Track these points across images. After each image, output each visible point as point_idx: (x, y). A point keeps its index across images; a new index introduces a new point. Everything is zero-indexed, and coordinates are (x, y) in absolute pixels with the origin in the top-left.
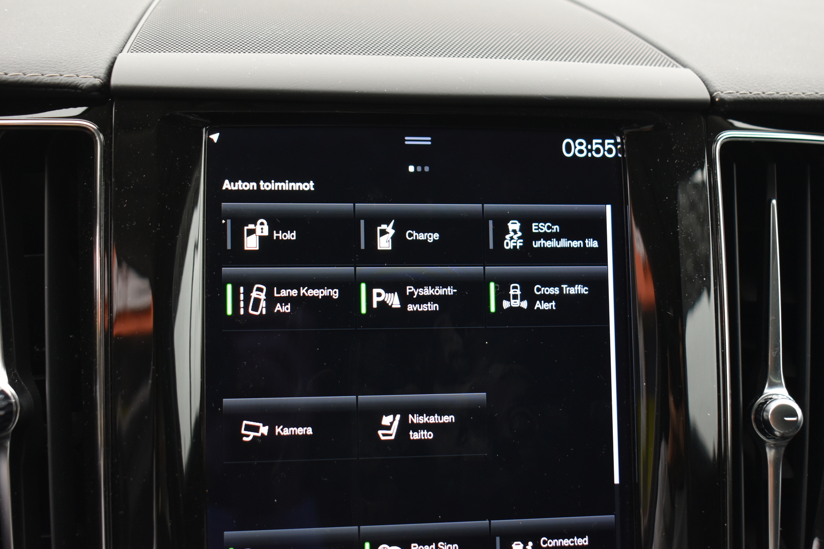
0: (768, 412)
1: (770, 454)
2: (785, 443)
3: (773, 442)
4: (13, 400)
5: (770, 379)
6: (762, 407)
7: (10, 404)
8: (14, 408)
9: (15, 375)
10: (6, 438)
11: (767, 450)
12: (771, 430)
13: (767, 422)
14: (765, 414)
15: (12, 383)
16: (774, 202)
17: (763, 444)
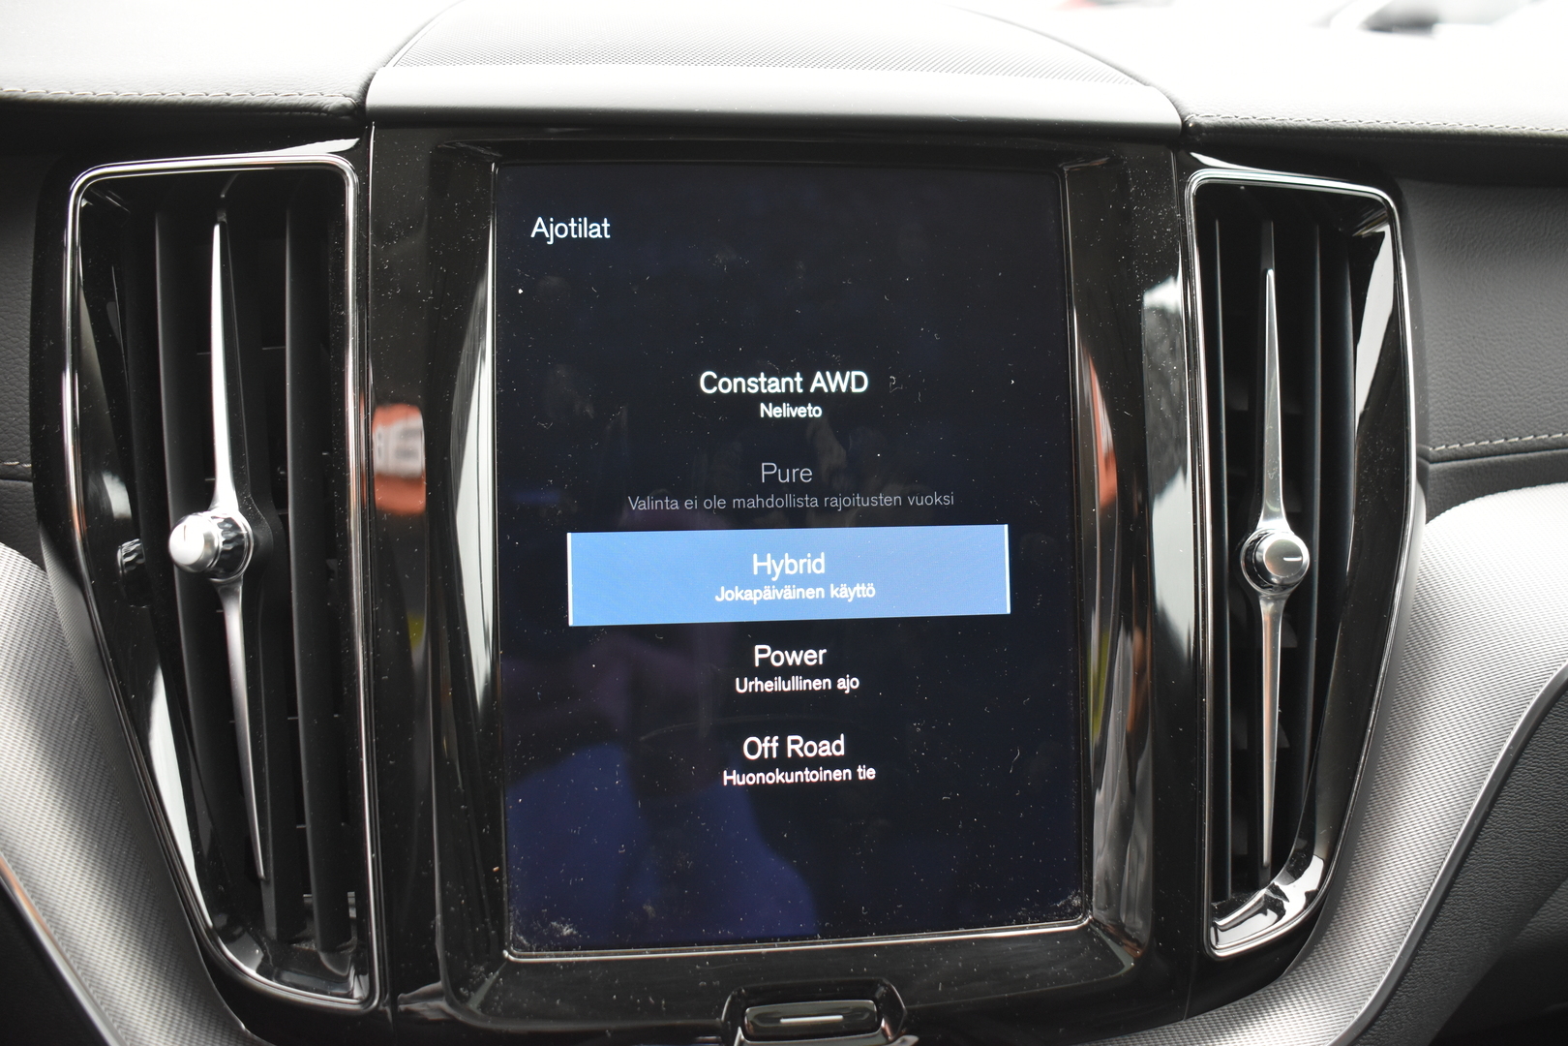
0: (1261, 551)
1: (1266, 609)
2: (1287, 594)
3: (1270, 594)
4: (244, 532)
5: (1267, 508)
6: (1254, 545)
7: (240, 536)
8: (246, 544)
9: (248, 500)
10: (237, 581)
11: (1262, 603)
12: (1266, 575)
13: (1261, 567)
14: (1258, 554)
15: (243, 510)
16: (1271, 273)
17: (1256, 595)
